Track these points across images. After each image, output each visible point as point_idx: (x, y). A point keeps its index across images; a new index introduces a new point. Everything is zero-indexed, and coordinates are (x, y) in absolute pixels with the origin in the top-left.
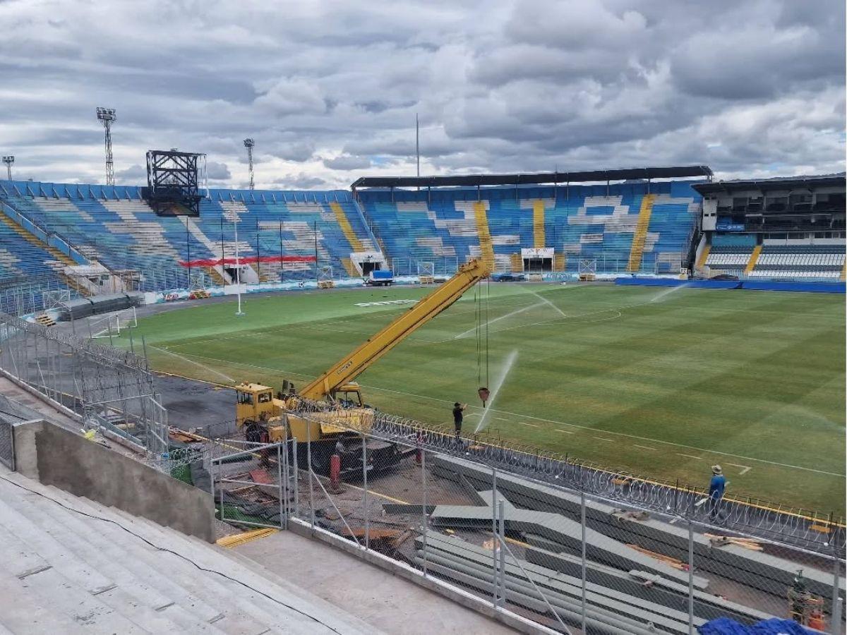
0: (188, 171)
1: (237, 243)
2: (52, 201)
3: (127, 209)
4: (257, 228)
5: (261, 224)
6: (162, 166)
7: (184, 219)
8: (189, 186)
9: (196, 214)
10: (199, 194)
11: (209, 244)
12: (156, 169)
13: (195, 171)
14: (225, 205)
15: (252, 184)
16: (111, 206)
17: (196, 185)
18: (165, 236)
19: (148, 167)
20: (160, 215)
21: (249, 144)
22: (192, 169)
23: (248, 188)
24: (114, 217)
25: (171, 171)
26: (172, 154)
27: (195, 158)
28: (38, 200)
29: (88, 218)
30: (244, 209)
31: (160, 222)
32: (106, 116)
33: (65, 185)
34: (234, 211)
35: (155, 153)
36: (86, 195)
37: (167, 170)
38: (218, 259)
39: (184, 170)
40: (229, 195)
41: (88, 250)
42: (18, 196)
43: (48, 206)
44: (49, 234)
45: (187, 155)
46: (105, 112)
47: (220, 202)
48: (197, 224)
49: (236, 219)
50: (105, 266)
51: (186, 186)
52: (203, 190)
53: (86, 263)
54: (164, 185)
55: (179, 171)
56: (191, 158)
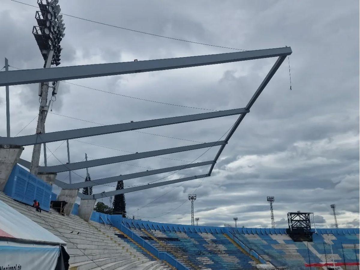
0: (306, 221)
1: (333, 255)
2: (251, 235)
3: (281, 239)
4: (342, 248)
5: (344, 245)
6: (295, 219)
7: (305, 243)
8: (307, 227)
9: (311, 240)
10: (312, 231)
11: (319, 255)
12: (292, 220)
13: (309, 220)
14: (324, 236)
15: (337, 225)
16: (274, 237)
17: (310, 227)
18: (298, 251)
19: (289, 220)
20: (295, 241)
21: (333, 207)
22: (307, 220)
23: (335, 227)
24: (275, 242)
25: (299, 221)
26: (298, 214)
27: (309, 215)
28: (246, 235)
29: (265, 242)
30: (334, 238)
31: (295, 244)
32: (271, 200)
33: (256, 229)
34: (329, 239)
35: (291, 214)
36: (264, 233)
37: (296, 221)
38: (324, 263)
39: (304, 220)
40: (326, 231)
41: (266, 257)
42: (239, 234)
43: (250, 238)
44: (251, 249)
45: (305, 214)
46: (270, 198)
47: (322, 235)
48: (312, 245)
49: (332, 243)
50: (273, 264)
51: (305, 227)
52: (314, 229)
53: (265, 263)
54: (296, 228)
55: (302, 221)
56: (307, 215)
